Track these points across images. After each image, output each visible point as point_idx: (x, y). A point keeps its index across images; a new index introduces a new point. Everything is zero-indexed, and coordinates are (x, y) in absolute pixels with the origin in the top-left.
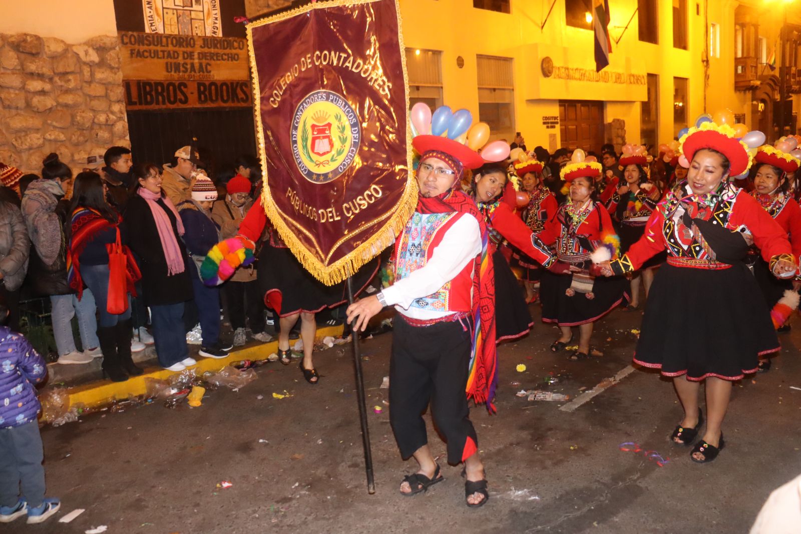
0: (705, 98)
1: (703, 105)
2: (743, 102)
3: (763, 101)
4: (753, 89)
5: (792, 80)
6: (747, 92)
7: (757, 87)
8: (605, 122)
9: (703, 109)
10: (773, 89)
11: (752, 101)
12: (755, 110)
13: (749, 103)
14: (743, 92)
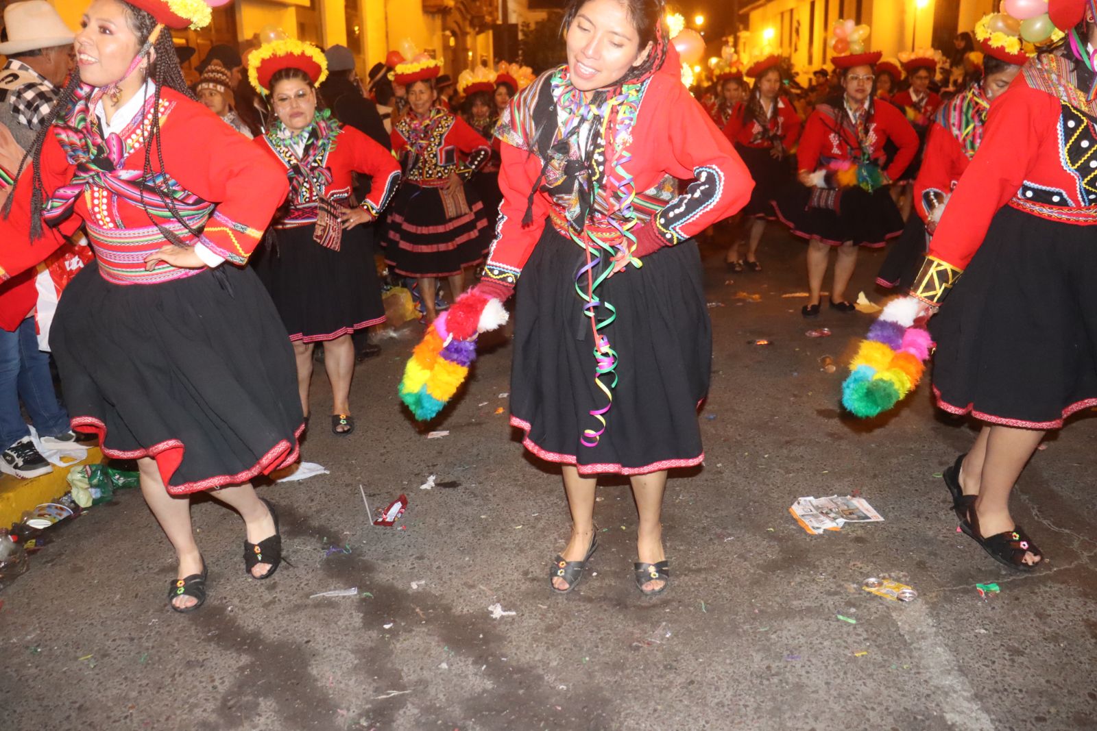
0: (386, 18)
1: (384, 30)
2: (432, 32)
3: (454, 34)
4: (444, 11)
5: (485, 9)
6: (436, 16)
7: (451, 9)
8: (240, 39)
9: (384, 35)
10: (464, 18)
11: (444, 29)
12: (446, 47)
13: (439, 33)
14: (430, 16)
